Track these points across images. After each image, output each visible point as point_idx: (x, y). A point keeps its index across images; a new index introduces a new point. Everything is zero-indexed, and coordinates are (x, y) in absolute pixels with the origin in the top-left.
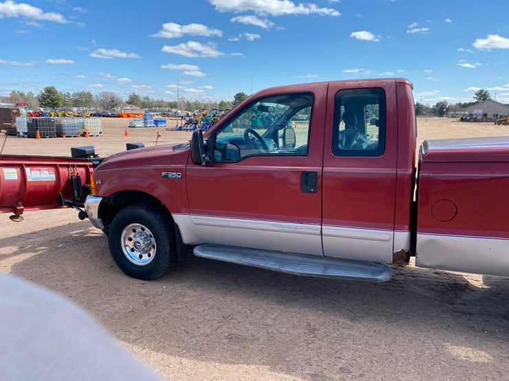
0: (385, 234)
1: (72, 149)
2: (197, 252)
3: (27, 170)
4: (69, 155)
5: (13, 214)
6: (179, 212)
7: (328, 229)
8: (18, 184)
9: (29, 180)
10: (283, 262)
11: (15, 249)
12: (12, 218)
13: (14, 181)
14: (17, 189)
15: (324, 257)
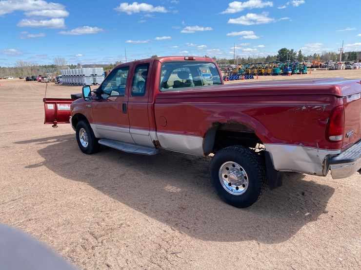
0: (146, 132)
1: (72, 95)
2: (99, 142)
3: (58, 105)
4: (70, 98)
5: (53, 125)
6: (92, 123)
7: (132, 130)
8: (54, 111)
9: (59, 109)
10: (125, 147)
11: (55, 140)
12: (53, 126)
13: (52, 110)
14: (54, 113)
15: (136, 144)
